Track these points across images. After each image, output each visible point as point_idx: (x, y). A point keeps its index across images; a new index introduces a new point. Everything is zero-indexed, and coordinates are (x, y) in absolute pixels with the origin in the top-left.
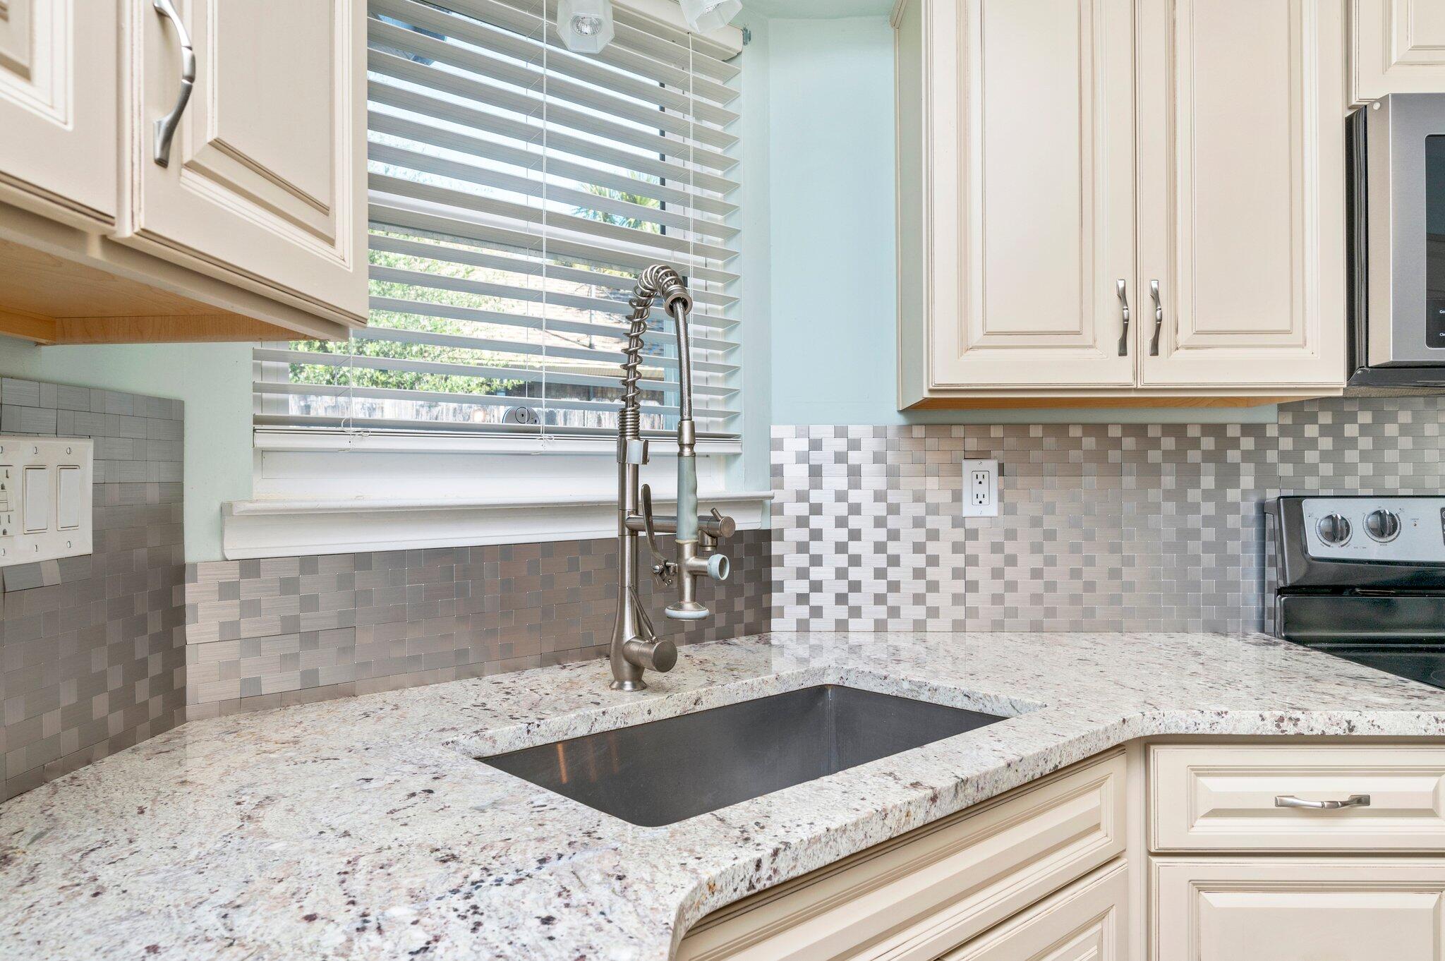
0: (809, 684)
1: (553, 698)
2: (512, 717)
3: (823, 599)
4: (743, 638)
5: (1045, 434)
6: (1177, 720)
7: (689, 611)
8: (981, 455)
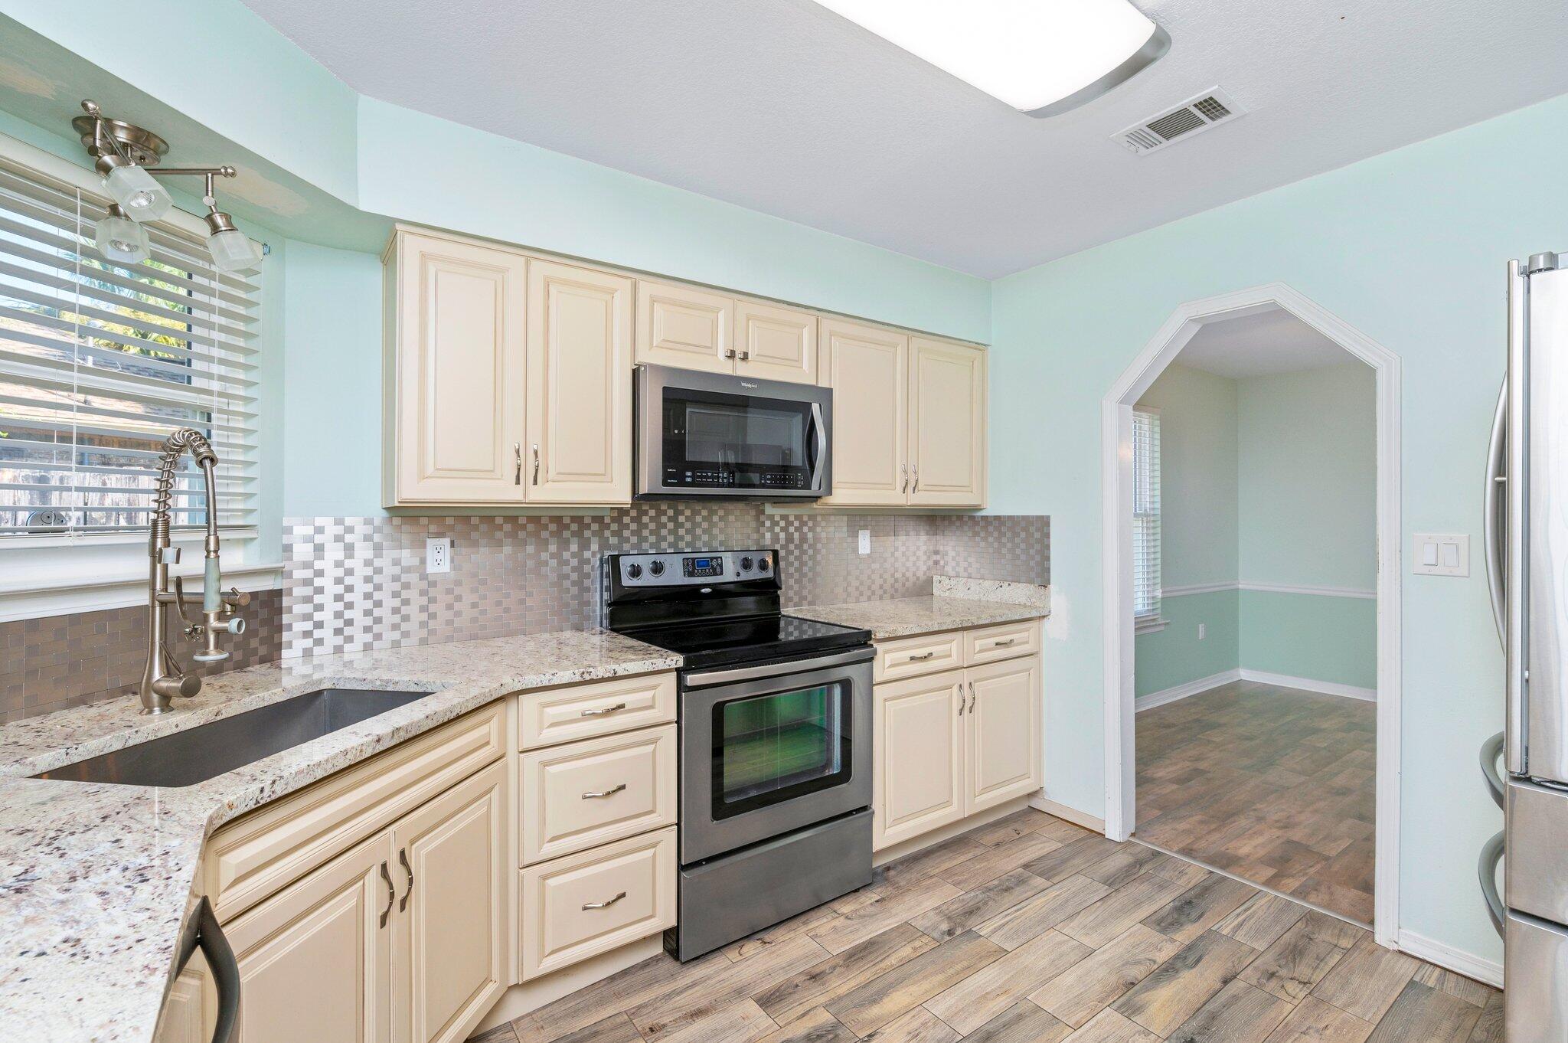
0: (310, 691)
1: (86, 729)
2: (48, 747)
3: (326, 633)
4: (258, 666)
5: (481, 522)
6: (532, 680)
7: (213, 656)
8: (440, 535)
